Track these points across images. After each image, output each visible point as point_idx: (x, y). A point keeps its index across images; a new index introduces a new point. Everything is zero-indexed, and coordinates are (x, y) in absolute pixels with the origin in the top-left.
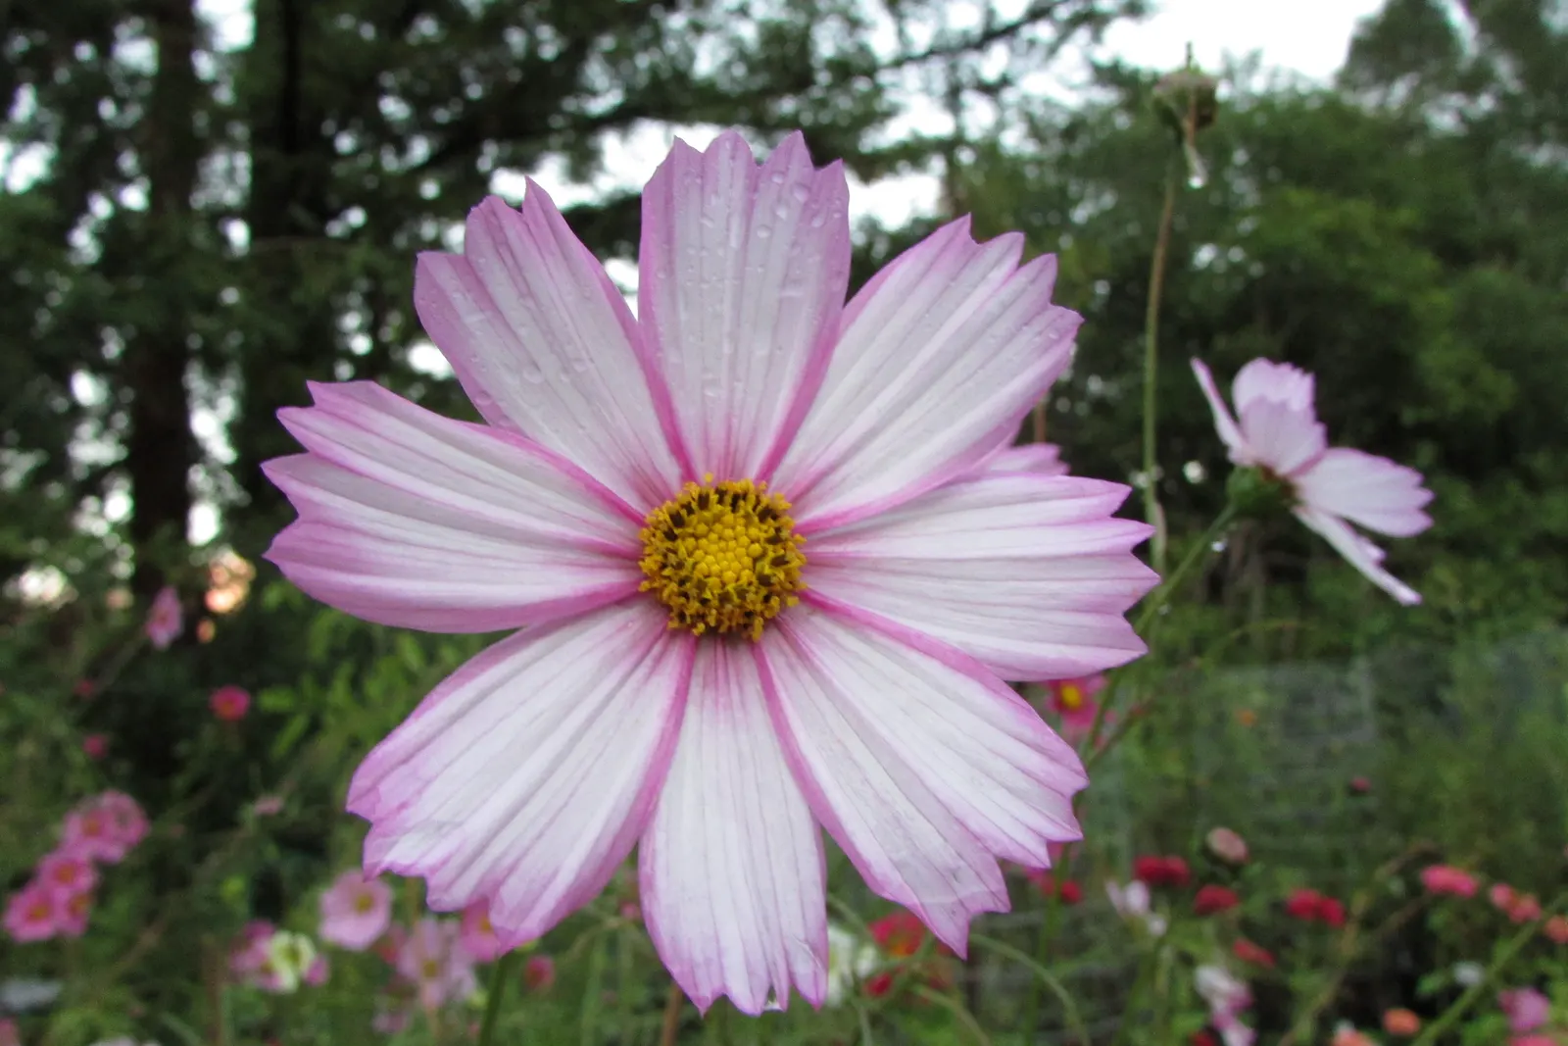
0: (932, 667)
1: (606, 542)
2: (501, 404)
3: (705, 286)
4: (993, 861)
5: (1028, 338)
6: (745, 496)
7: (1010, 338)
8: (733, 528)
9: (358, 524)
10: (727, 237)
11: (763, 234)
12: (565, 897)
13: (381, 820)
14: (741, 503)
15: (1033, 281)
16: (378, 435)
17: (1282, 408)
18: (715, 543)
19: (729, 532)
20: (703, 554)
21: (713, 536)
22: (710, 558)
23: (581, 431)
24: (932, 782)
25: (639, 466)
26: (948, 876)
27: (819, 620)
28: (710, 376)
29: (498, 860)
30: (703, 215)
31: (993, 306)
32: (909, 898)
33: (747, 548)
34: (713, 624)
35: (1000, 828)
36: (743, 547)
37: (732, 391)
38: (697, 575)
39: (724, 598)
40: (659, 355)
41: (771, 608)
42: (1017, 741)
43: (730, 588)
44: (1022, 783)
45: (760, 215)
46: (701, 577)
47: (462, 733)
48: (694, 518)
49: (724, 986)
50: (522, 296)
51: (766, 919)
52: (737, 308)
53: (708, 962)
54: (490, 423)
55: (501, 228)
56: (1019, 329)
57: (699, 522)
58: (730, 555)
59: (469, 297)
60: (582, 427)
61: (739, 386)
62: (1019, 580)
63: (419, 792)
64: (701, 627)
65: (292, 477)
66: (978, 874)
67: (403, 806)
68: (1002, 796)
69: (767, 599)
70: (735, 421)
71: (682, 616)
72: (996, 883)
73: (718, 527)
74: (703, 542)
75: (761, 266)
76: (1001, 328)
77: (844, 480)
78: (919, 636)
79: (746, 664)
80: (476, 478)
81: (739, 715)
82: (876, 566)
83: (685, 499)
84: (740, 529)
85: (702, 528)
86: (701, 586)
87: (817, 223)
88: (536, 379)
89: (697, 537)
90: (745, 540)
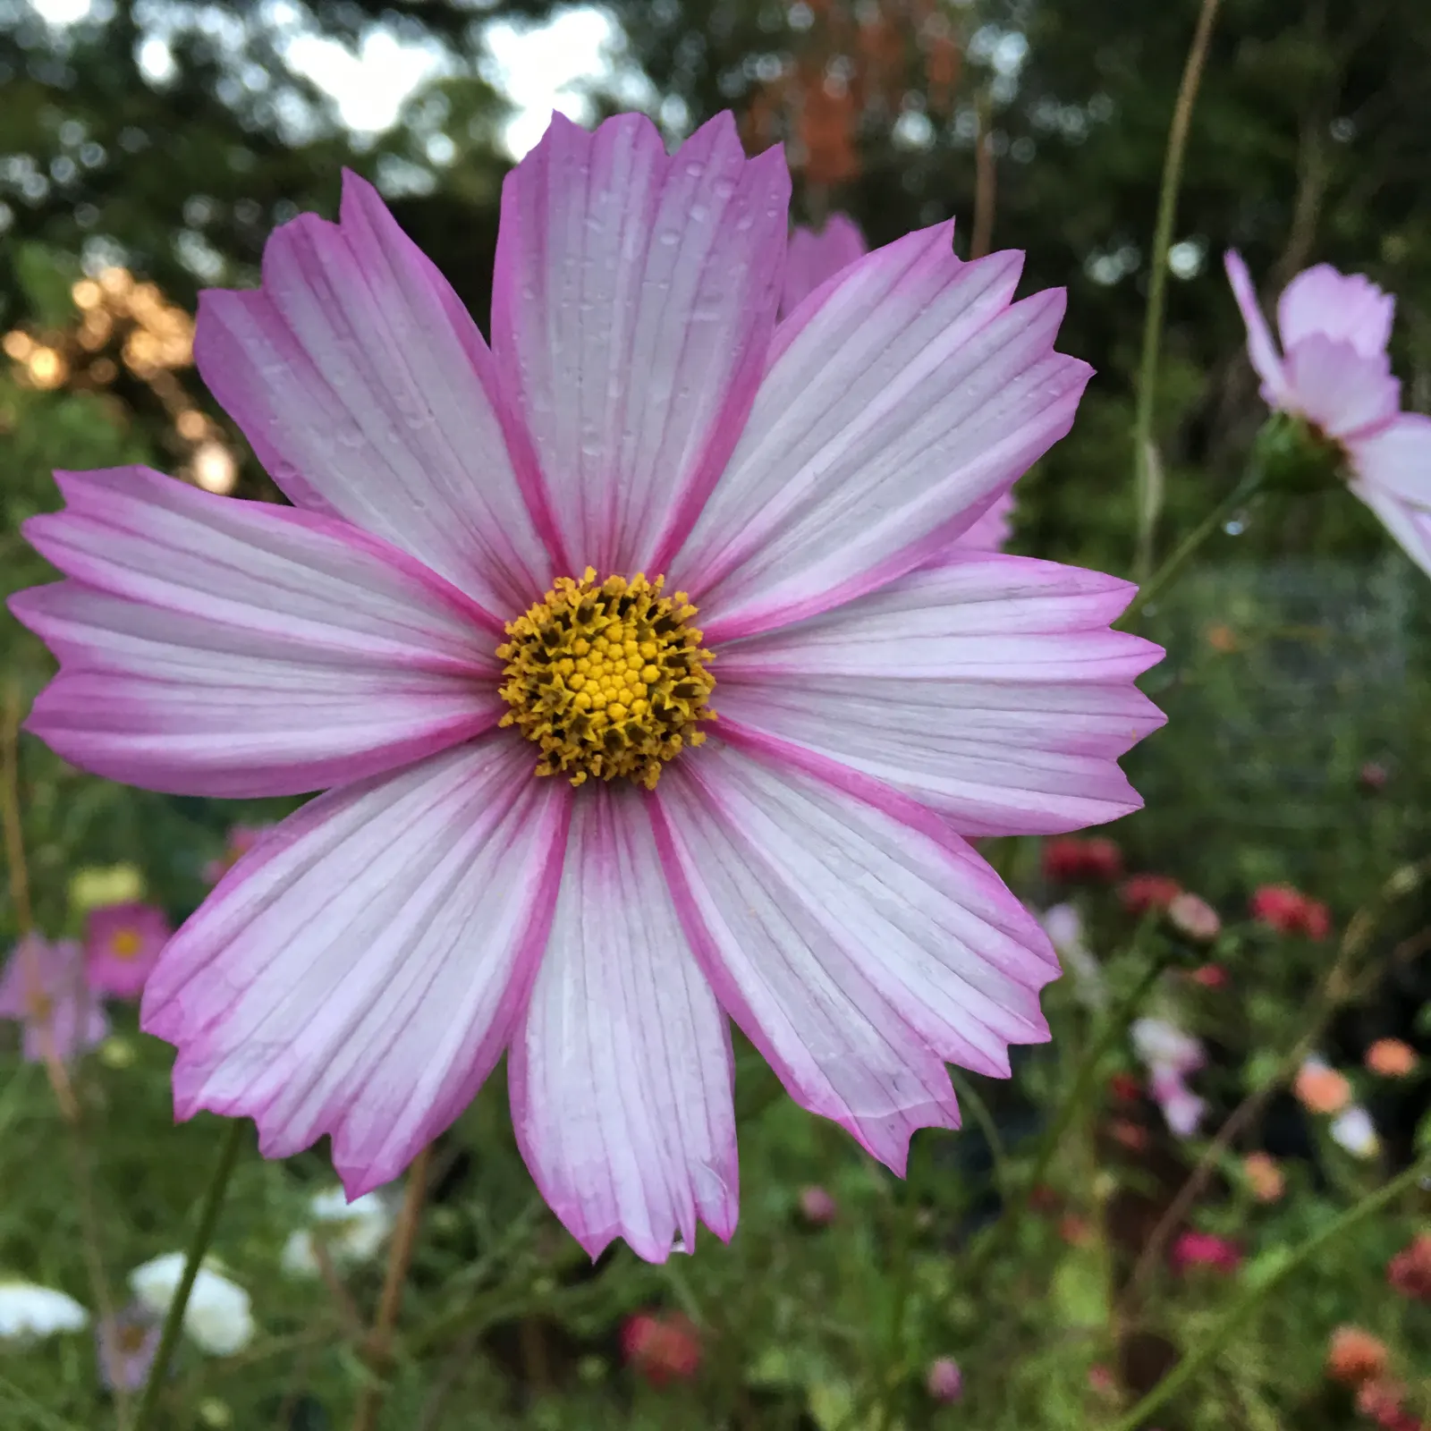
0: (872, 817)
1: (452, 659)
2: (307, 477)
3: (586, 308)
4: (943, 1068)
5: (1018, 392)
6: (635, 601)
7: (998, 390)
8: (622, 643)
9: (138, 666)
10: (621, 245)
11: (669, 240)
12: (422, 1126)
13: (187, 1044)
14: (633, 609)
15: (1033, 321)
16: (153, 540)
17: (1346, 349)
18: (598, 664)
19: (616, 650)
20: (583, 680)
21: (597, 656)
22: (591, 685)
23: (416, 508)
24: (871, 969)
25: (494, 553)
26: (886, 1086)
27: (729, 755)
28: (588, 428)
29: (341, 1084)
30: (587, 215)
31: (978, 348)
32: (840, 1112)
33: (640, 670)
34: (597, 773)
35: (952, 1027)
36: (633, 669)
37: (620, 448)
38: (576, 710)
39: (612, 740)
40: (521, 399)
41: (671, 748)
42: (980, 920)
43: (619, 727)
44: (980, 969)
45: (666, 218)
46: (582, 712)
47: (278, 922)
48: (572, 633)
49: (620, 1226)
50: (339, 336)
51: (666, 1142)
52: (630, 339)
53: (597, 1196)
54: (295, 503)
55: (314, 254)
56: (1009, 380)
57: (578, 637)
58: (618, 680)
59: (267, 343)
60: (418, 503)
61: (630, 441)
62: (987, 708)
63: (231, 1006)
64: (582, 776)
65: (45, 613)
66: (924, 1083)
67: (212, 1024)
68: (956, 987)
69: (666, 737)
70: (622, 489)
71: (555, 758)
72: (945, 1093)
73: (602, 642)
74: (583, 663)
75: (664, 281)
76: (988, 376)
77: (765, 568)
78: (857, 777)
79: (637, 815)
80: (279, 585)
81: (629, 885)
82: (803, 684)
83: (561, 609)
84: (632, 645)
85: (583, 645)
86: (580, 724)
87: (744, 225)
88: (357, 442)
89: (575, 658)
90: (637, 660)
